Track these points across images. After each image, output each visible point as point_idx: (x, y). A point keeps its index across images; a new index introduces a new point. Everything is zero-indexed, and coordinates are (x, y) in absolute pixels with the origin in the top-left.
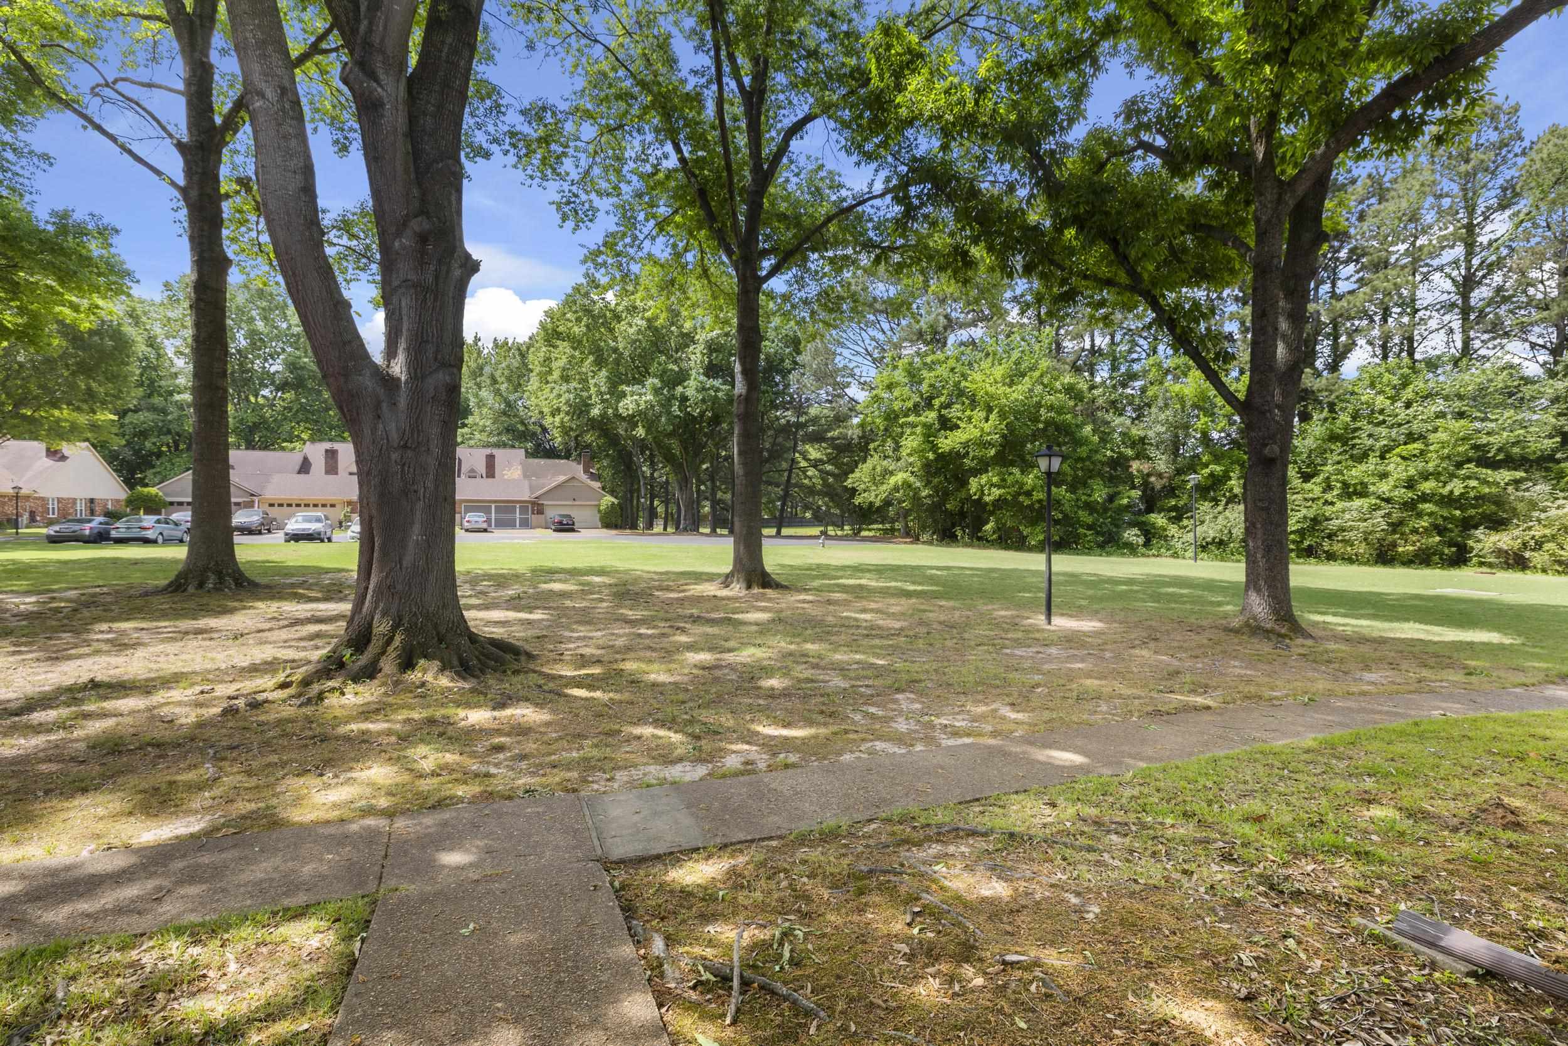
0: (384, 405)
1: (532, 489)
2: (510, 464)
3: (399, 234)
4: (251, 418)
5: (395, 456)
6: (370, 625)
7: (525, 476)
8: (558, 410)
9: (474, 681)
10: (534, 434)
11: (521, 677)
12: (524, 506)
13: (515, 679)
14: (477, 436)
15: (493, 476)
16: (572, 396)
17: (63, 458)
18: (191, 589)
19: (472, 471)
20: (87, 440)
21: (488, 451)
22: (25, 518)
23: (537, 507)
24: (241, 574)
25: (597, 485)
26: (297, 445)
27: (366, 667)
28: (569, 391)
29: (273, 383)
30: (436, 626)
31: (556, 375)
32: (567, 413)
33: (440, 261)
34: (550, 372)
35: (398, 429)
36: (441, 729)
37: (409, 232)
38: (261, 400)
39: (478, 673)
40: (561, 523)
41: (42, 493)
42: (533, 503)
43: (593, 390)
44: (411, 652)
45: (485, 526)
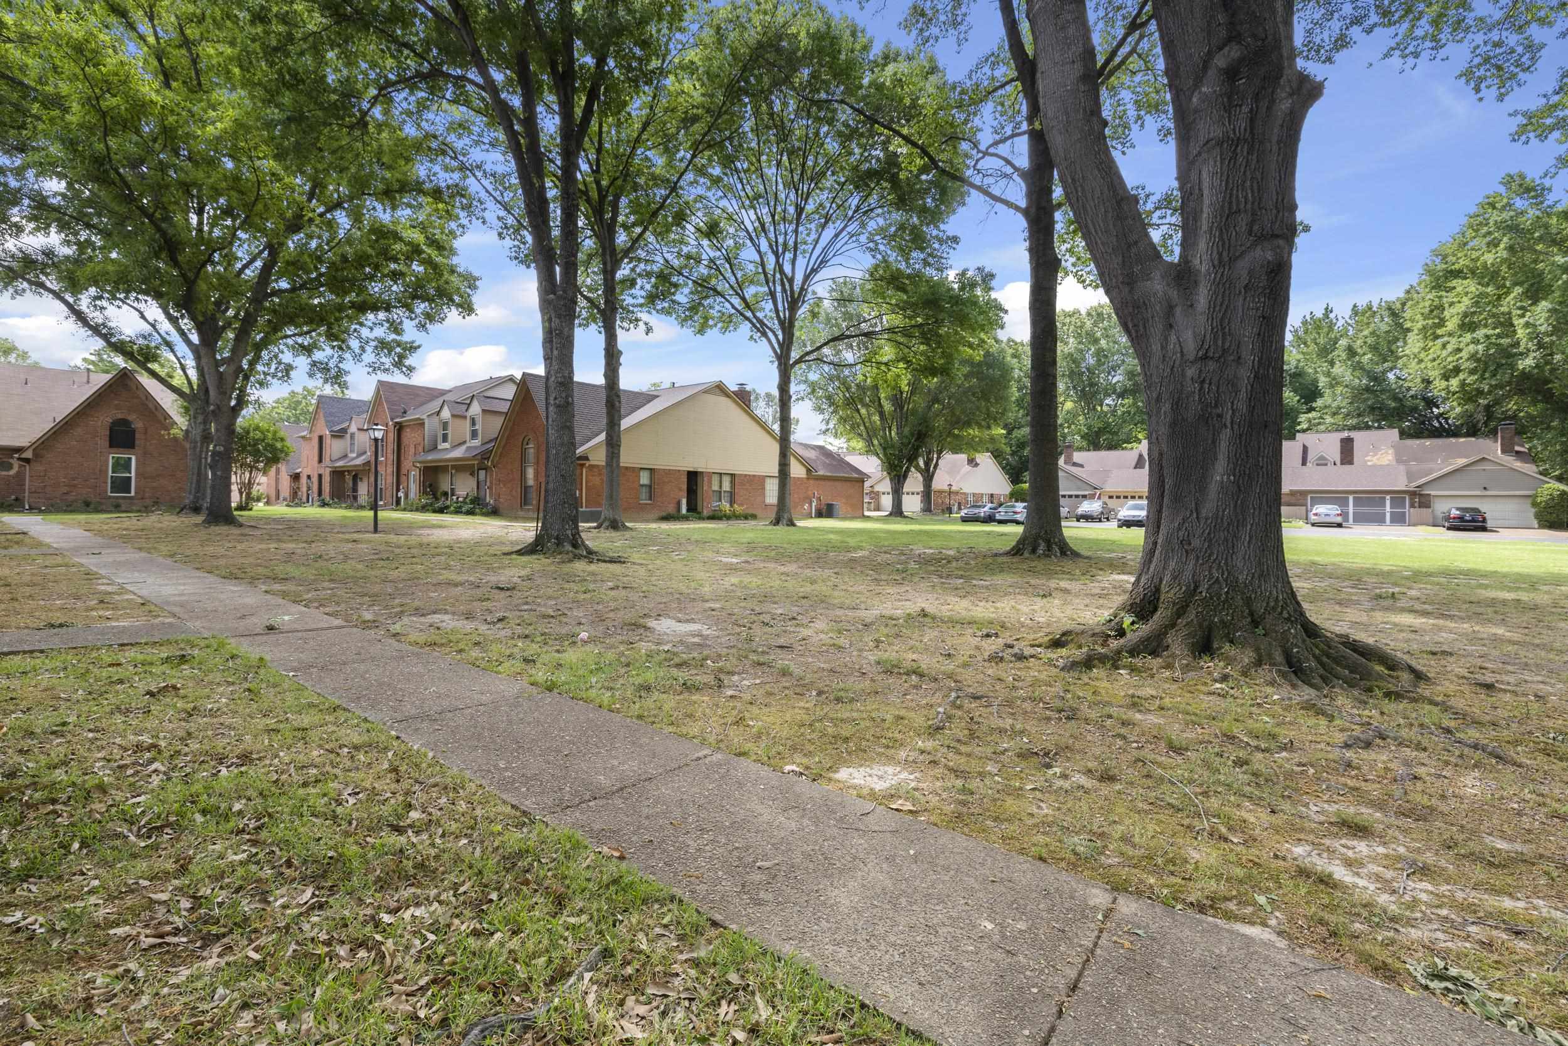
0: (1178, 311)
1: (1410, 476)
2: (1376, 449)
3: (1198, 81)
4: (1097, 425)
5: (1191, 372)
6: (1158, 590)
7: (1399, 461)
8: (1457, 370)
9: (1313, 692)
10: (1415, 409)
11: (1403, 705)
12: (1398, 497)
13: (1390, 706)
14: (1329, 419)
15: (1351, 462)
16: (1480, 347)
17: (977, 465)
18: (1026, 554)
19: (1322, 458)
20: (988, 450)
21: (1346, 434)
22: (955, 508)
23: (1419, 498)
24: (1066, 544)
25: (1530, 469)
26: (1135, 445)
27: (1148, 639)
28: (1476, 342)
29: (1114, 392)
30: (1248, 602)
31: (1451, 325)
32: (1472, 372)
33: (1257, 97)
34: (1442, 323)
35: (1195, 335)
36: (1242, 754)
37: (1212, 73)
38: (1105, 408)
39: (1317, 681)
40: (1461, 519)
41: (965, 490)
42: (1413, 494)
43: (1521, 333)
44: (1210, 629)
45: (1339, 519)
